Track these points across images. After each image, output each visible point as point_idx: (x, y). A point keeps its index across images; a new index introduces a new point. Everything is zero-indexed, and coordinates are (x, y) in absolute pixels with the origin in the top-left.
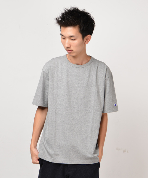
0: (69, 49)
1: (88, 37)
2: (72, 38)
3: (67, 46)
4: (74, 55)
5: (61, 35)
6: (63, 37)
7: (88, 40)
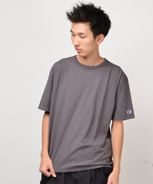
0: (78, 48)
1: (101, 36)
2: (82, 36)
3: (76, 43)
4: (83, 55)
5: (71, 31)
6: (73, 34)
7: (101, 40)
